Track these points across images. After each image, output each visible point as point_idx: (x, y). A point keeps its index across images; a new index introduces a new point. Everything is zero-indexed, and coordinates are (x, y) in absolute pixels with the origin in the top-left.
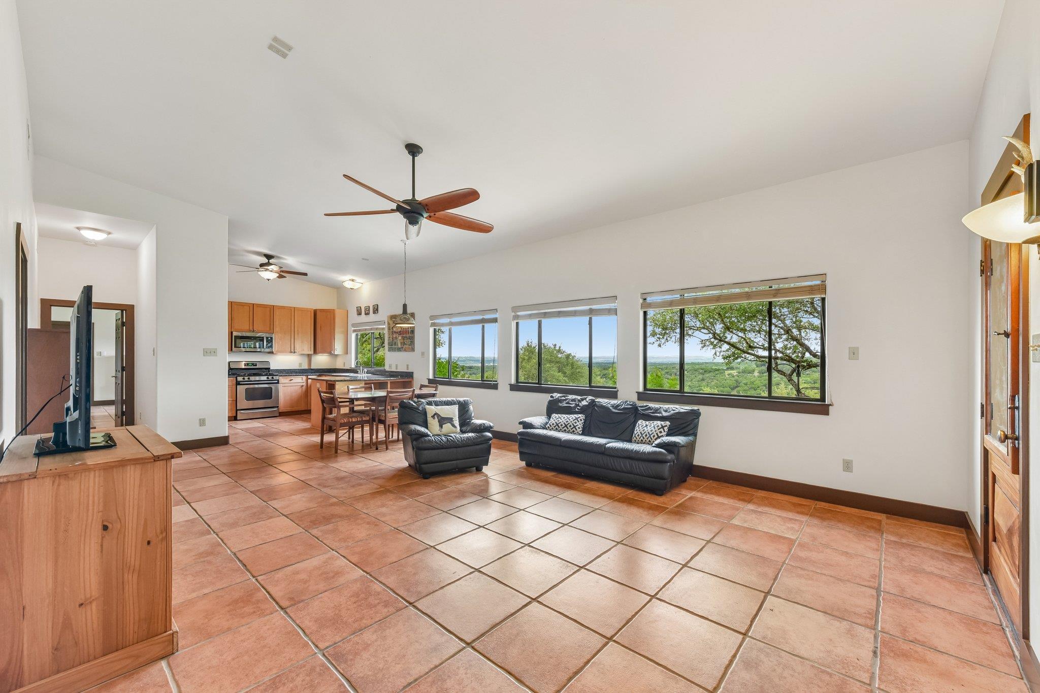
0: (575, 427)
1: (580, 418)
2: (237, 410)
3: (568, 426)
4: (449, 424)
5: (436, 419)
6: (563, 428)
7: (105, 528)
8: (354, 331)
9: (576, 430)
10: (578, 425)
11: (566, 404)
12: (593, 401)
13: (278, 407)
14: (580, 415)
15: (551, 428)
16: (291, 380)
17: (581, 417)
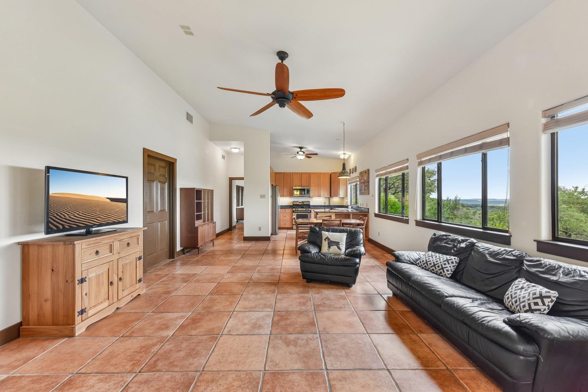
0: (443, 268)
1: (452, 261)
3: (436, 266)
4: (336, 247)
5: (327, 242)
6: (431, 267)
7: (53, 270)
8: (349, 183)
9: (444, 272)
10: (447, 267)
11: (445, 243)
12: (473, 244)
14: (453, 257)
15: (420, 264)
17: (455, 259)
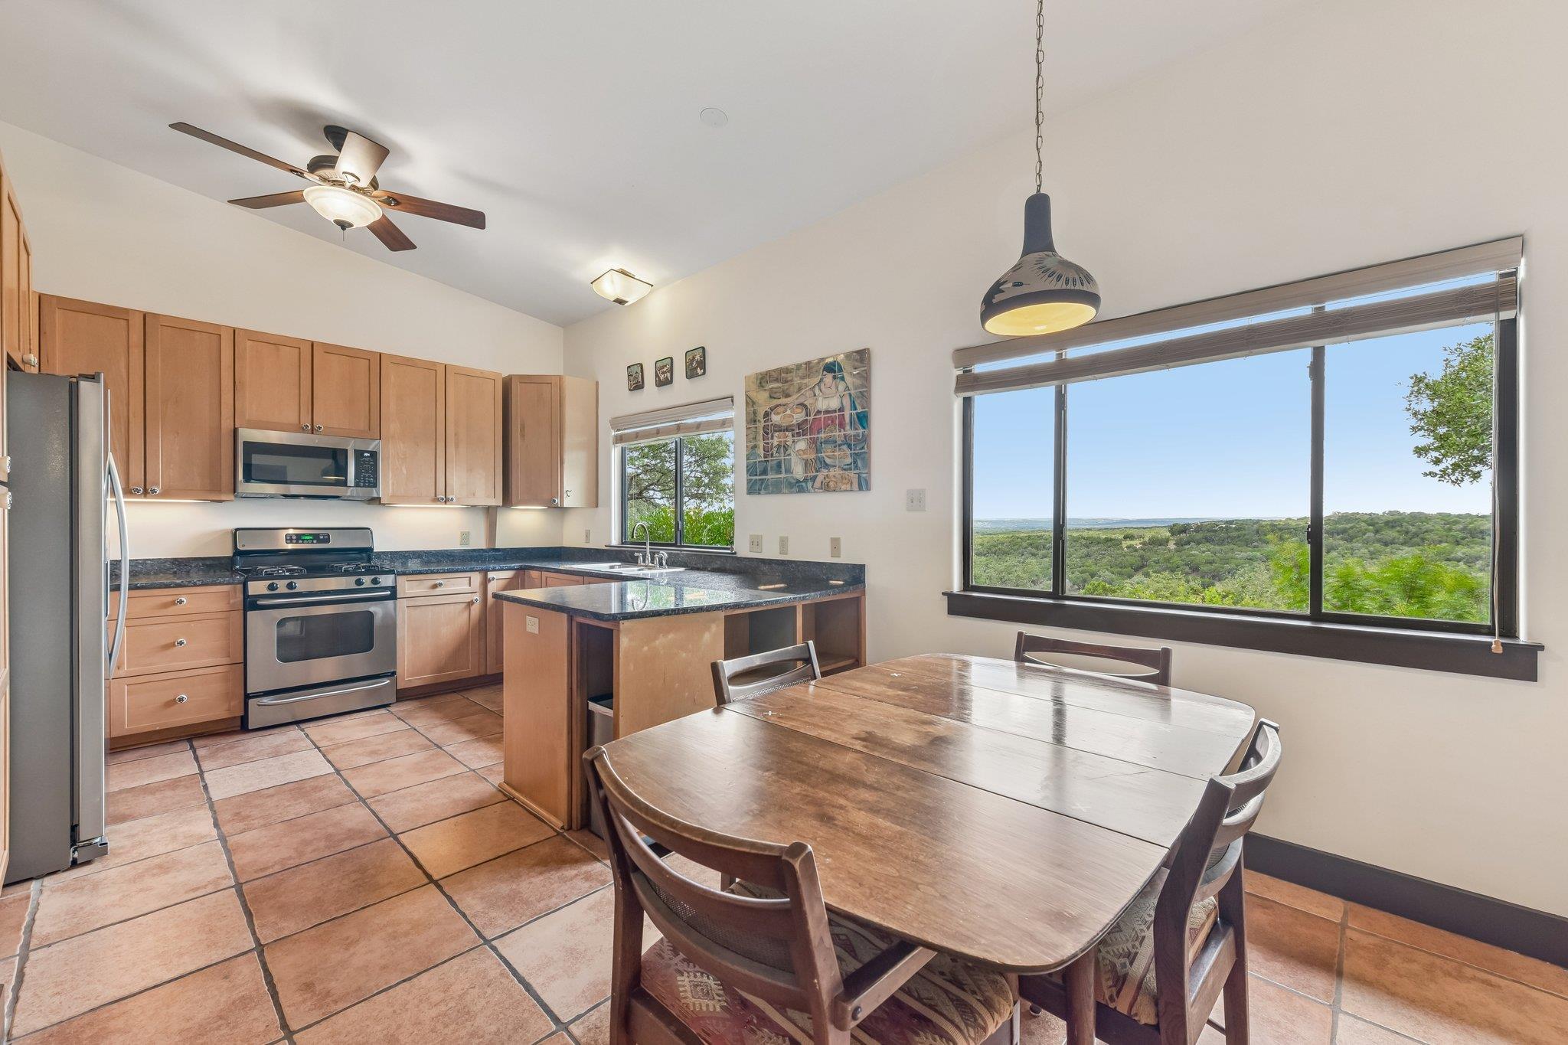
2: (247, 697)
8: (619, 439)
13: (394, 673)
16: (435, 586)
